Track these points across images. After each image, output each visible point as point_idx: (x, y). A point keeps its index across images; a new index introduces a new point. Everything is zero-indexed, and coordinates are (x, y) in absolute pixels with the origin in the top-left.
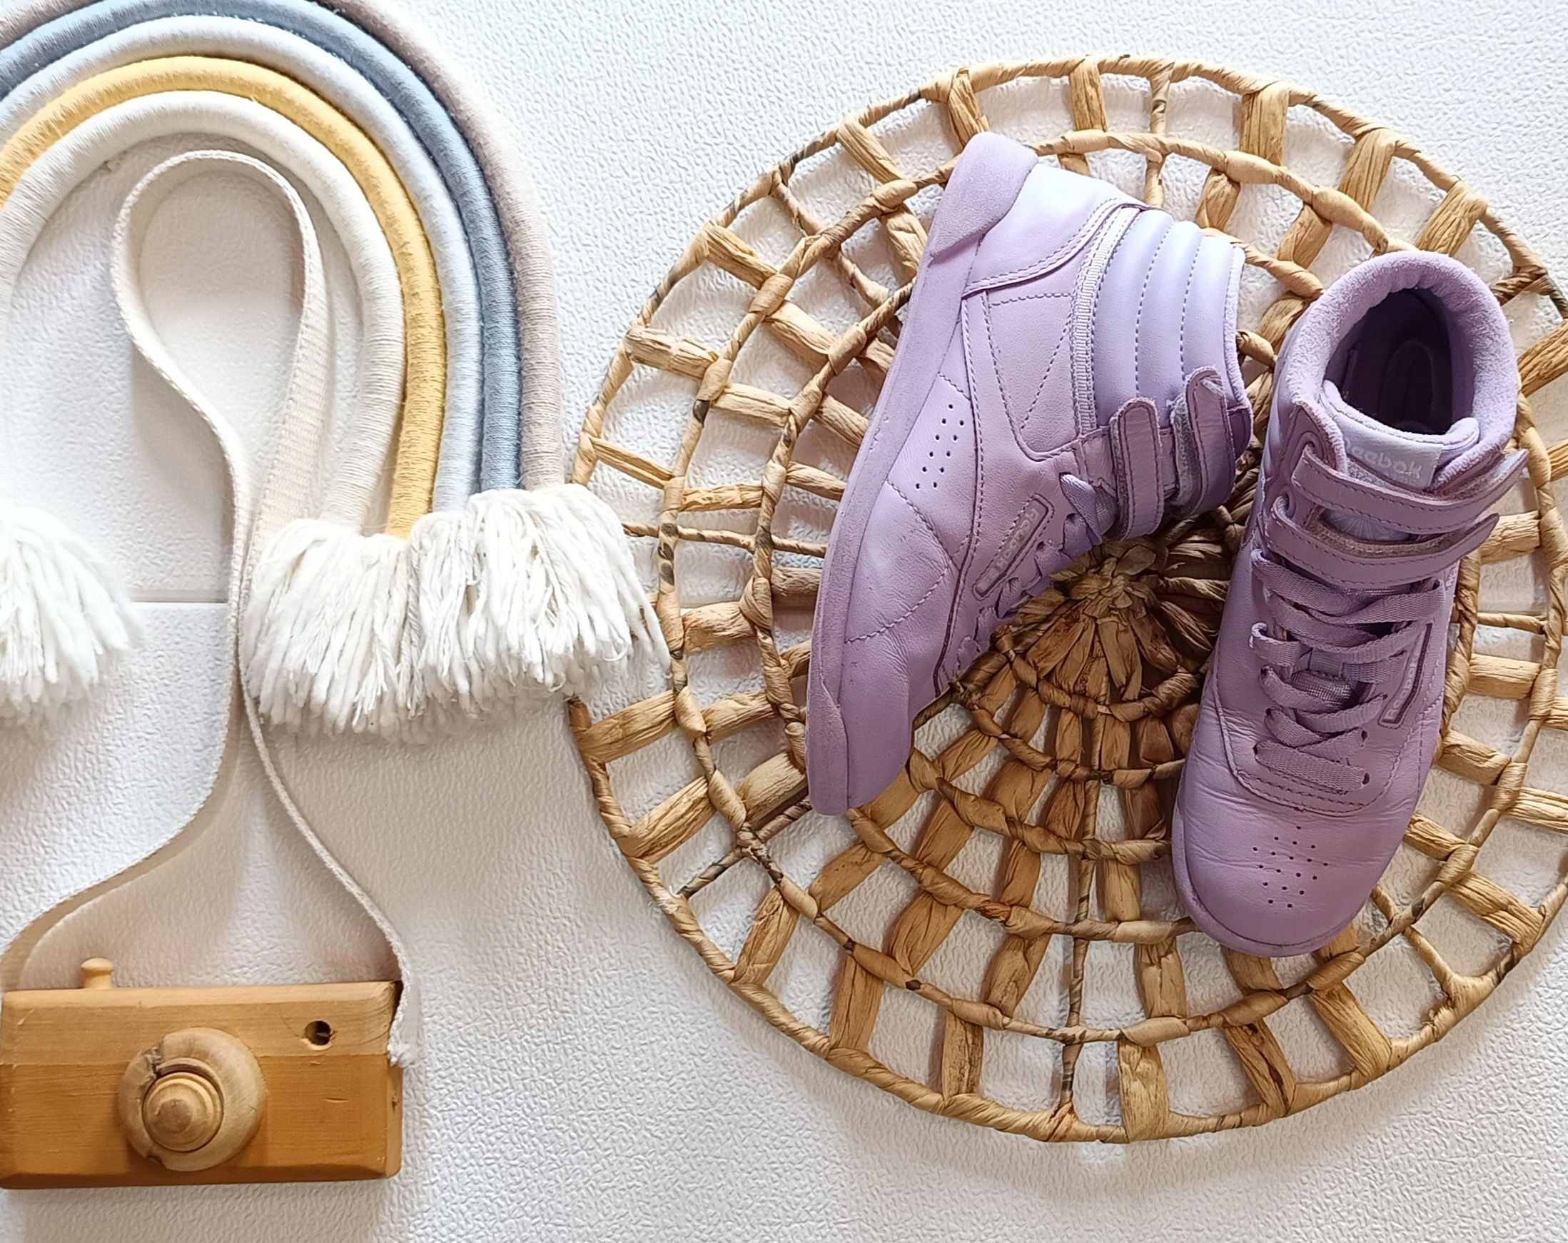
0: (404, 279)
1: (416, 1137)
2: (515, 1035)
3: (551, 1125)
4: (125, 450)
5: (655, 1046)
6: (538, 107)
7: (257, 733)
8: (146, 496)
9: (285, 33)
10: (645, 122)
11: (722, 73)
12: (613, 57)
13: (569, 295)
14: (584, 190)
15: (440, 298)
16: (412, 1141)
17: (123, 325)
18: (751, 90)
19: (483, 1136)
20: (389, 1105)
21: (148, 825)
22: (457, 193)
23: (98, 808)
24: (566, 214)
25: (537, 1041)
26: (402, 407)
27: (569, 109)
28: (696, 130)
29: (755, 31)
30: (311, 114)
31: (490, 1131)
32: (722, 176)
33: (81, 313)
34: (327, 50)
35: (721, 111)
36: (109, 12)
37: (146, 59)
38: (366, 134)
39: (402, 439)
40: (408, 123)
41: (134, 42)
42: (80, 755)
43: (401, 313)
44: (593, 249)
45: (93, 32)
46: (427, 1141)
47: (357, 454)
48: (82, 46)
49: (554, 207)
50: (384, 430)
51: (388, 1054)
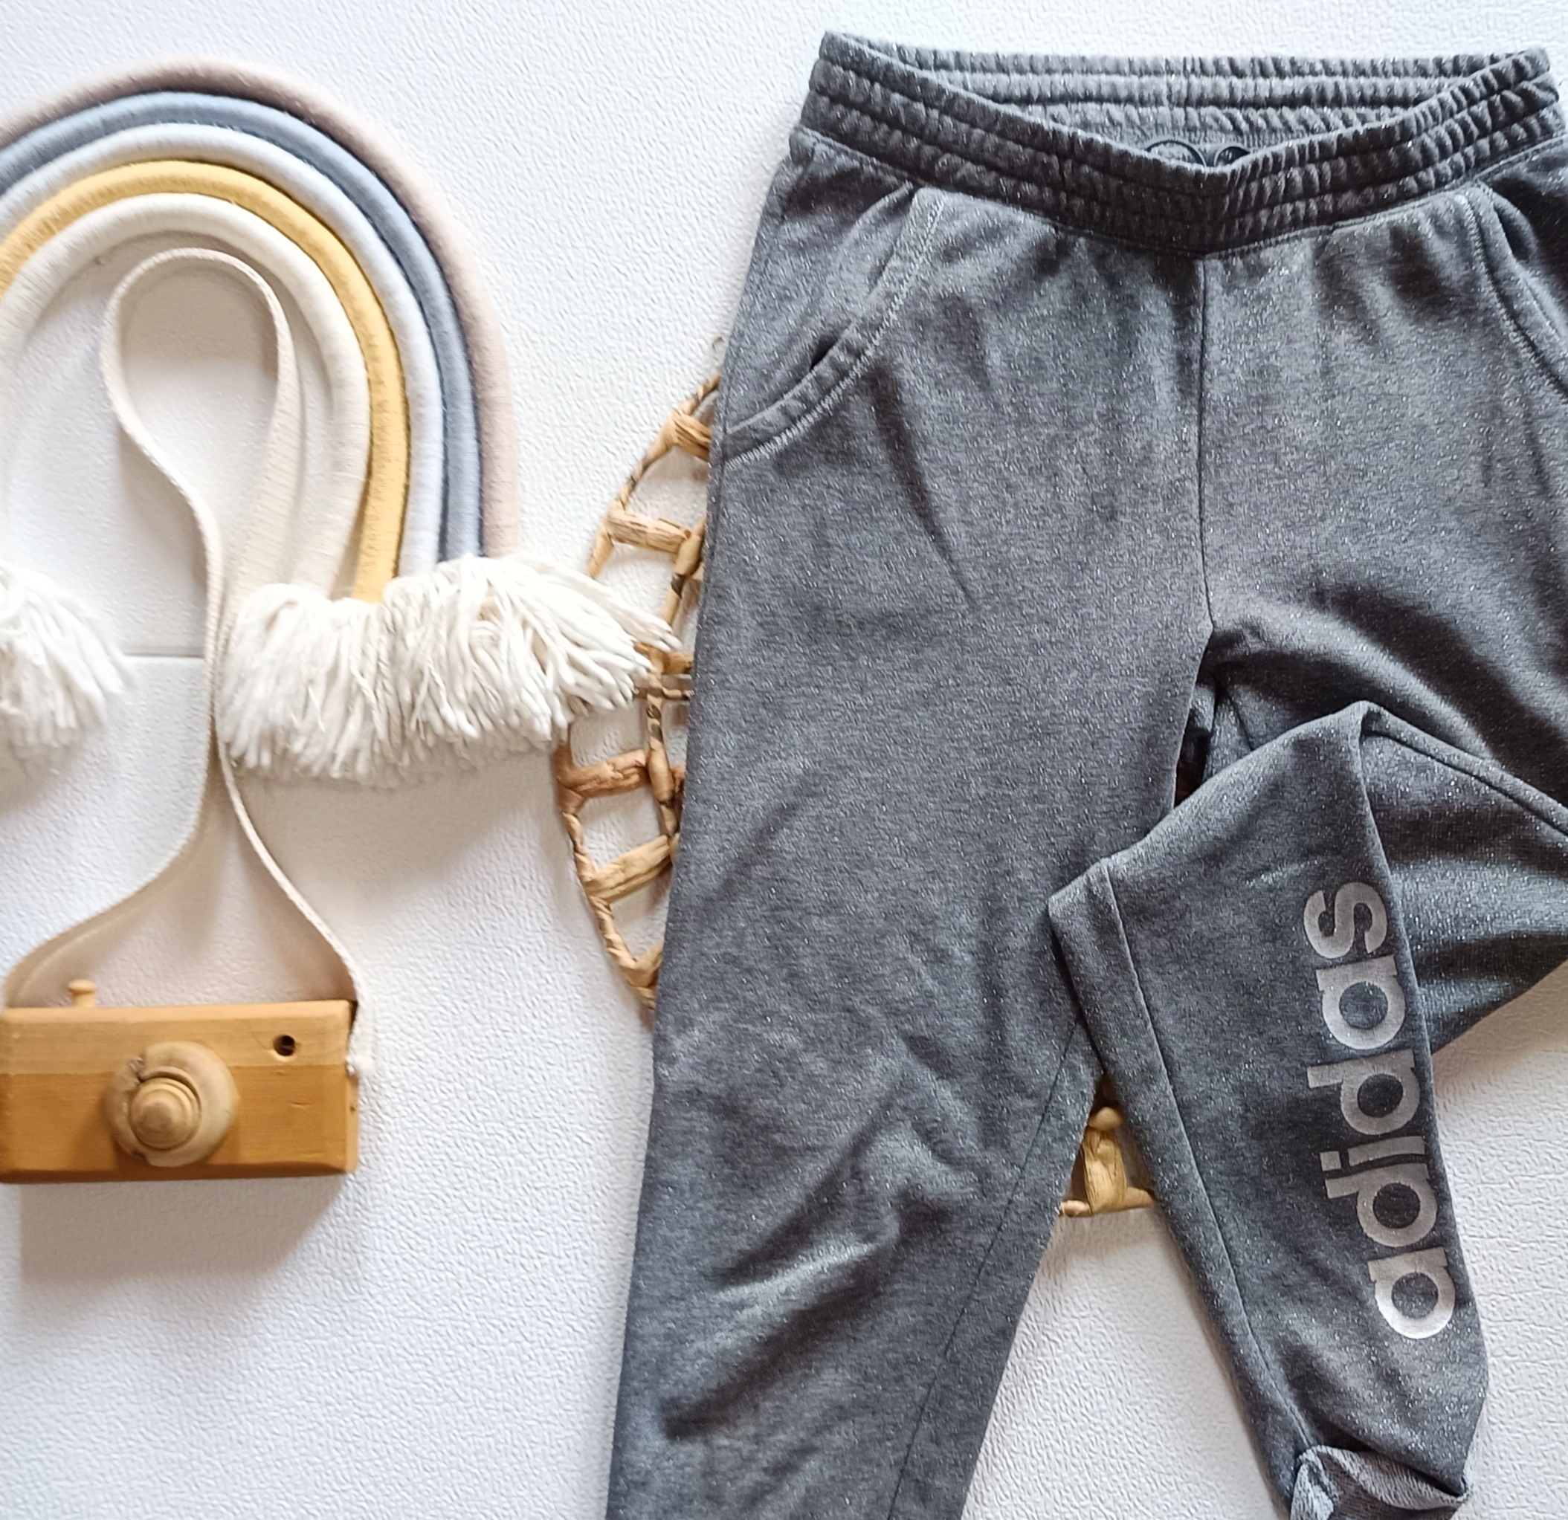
0: (370, 368)
1: (371, 1141)
3: (491, 1131)
4: (112, 518)
6: (492, 215)
7: (229, 777)
8: (131, 560)
9: (261, 141)
10: (588, 231)
11: (659, 188)
12: (560, 171)
15: (403, 385)
16: (367, 1143)
17: (109, 401)
20: (348, 1113)
22: (419, 291)
26: (367, 485)
30: (286, 216)
34: (299, 156)
36: (96, 120)
37: (134, 162)
38: (335, 235)
39: (368, 512)
40: (374, 225)
41: (122, 147)
42: (68, 794)
43: (367, 399)
44: (541, 346)
45: (83, 137)
47: (327, 527)
48: (73, 150)
49: (505, 307)
50: (351, 504)
51: (346, 1064)
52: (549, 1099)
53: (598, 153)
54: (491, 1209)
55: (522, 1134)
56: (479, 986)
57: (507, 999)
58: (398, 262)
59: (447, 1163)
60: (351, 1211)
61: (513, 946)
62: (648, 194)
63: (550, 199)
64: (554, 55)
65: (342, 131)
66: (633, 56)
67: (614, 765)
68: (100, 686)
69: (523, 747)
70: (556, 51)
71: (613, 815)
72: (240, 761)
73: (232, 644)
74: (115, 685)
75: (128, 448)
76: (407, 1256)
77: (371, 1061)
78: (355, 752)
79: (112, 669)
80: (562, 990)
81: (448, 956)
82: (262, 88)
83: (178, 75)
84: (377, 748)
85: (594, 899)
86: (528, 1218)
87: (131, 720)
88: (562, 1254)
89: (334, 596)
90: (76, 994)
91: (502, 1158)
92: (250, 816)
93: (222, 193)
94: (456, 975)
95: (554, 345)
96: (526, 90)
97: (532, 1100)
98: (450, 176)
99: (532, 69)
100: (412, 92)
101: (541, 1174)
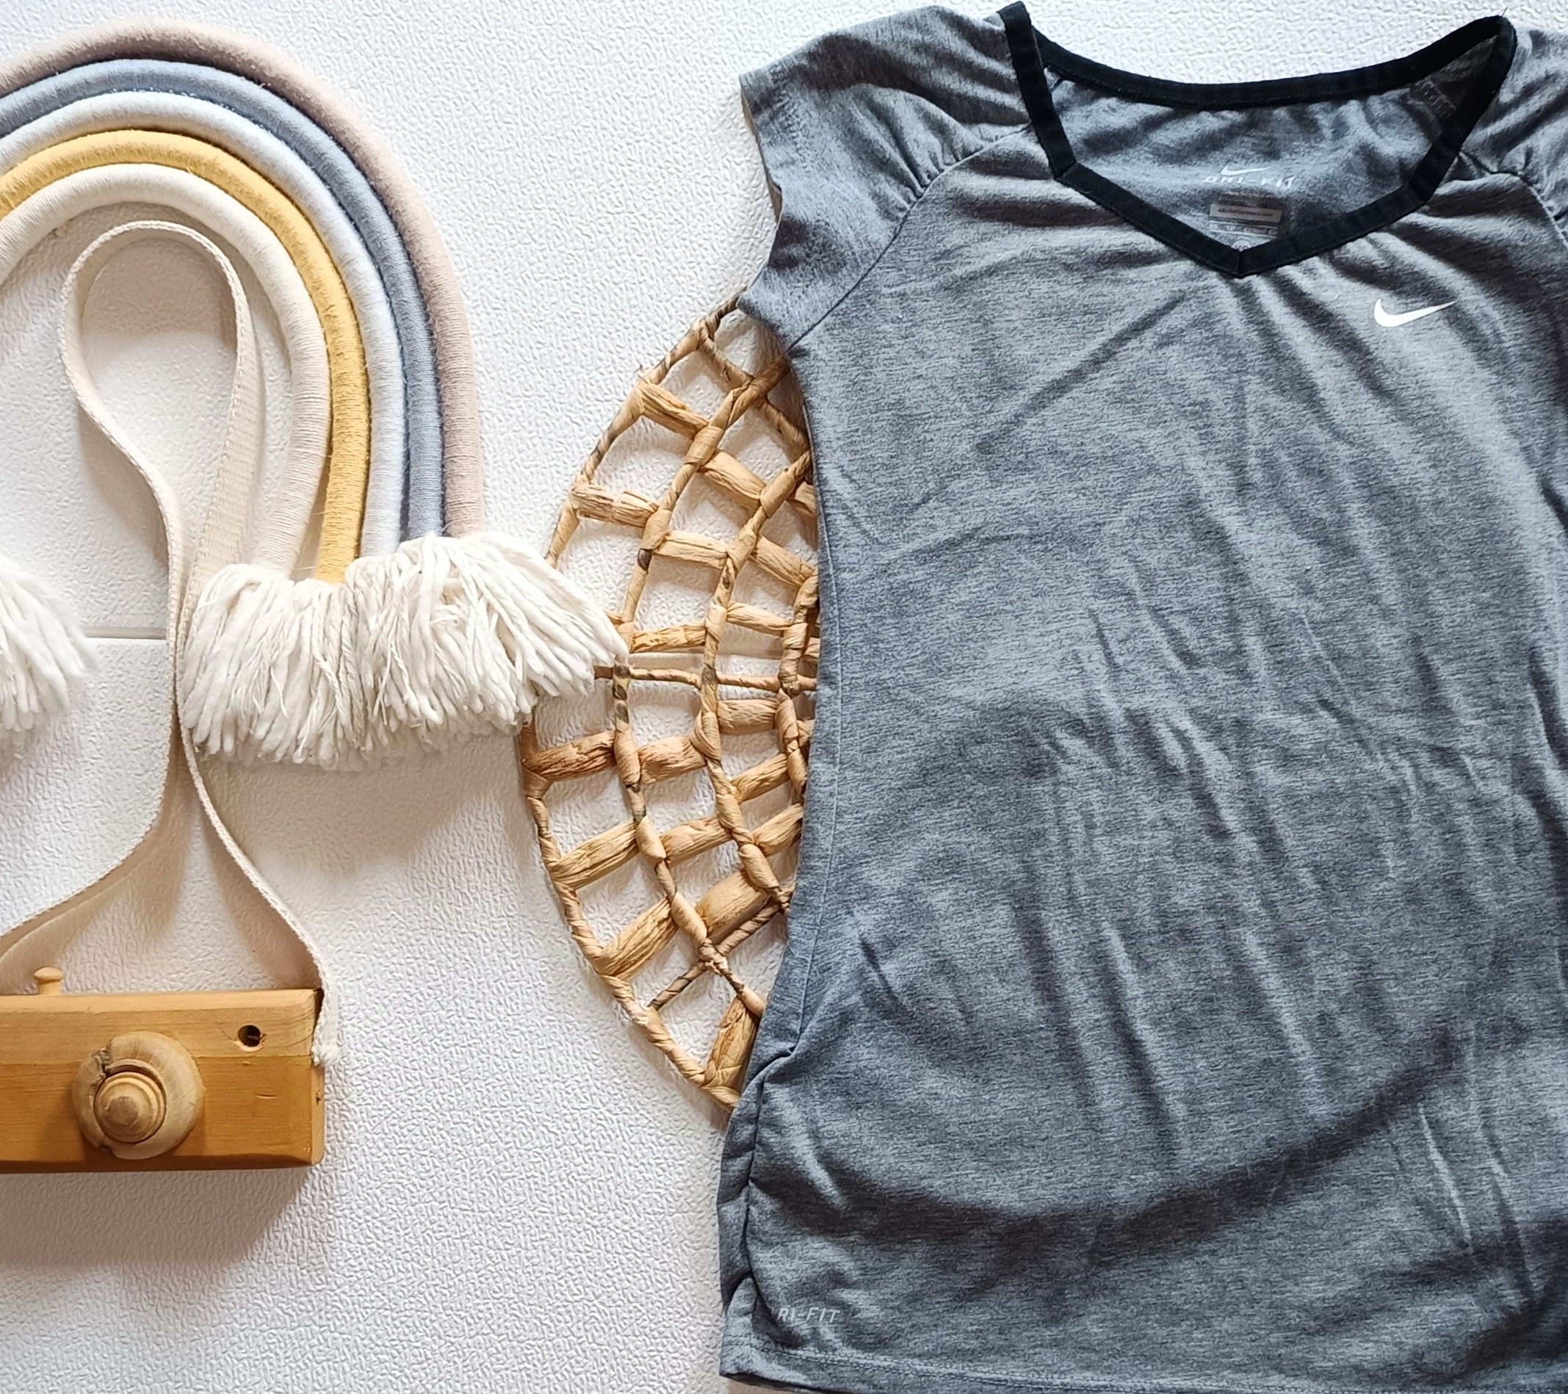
0: (329, 340)
1: (336, 1129)
2: (426, 1038)
3: (457, 1120)
4: (71, 497)
5: (552, 1051)
6: (452, 176)
7: (192, 763)
8: (91, 539)
9: (216, 106)
10: (550, 191)
11: (623, 144)
12: (522, 129)
13: (480, 356)
14: (493, 256)
15: (364, 357)
16: (332, 1132)
17: (69, 382)
18: (651, 161)
19: (397, 1128)
20: (314, 1100)
21: (94, 842)
22: (378, 258)
23: (48, 826)
24: (477, 279)
25: (446, 1044)
26: (328, 460)
27: (481, 178)
28: (599, 199)
29: (656, 104)
30: (243, 184)
31: (403, 1124)
32: (623, 243)
33: (31, 369)
34: (255, 122)
35: (623, 181)
36: (53, 89)
37: (91, 133)
38: (292, 202)
39: (329, 490)
40: (331, 190)
41: (79, 118)
42: (31, 778)
43: (327, 371)
44: (503, 312)
45: (39, 108)
46: (346, 1132)
47: (287, 504)
48: (30, 121)
49: (466, 272)
50: (313, 480)
51: (311, 1054)
52: (516, 1088)
53: (561, 110)
54: (458, 1199)
55: (488, 1123)
56: (444, 972)
57: (472, 985)
58: (357, 228)
59: (413, 1151)
60: (317, 1201)
61: (478, 932)
62: (612, 151)
63: (511, 159)
65: (298, 93)
67: (579, 747)
68: (61, 669)
69: (487, 731)
71: (578, 797)
72: (203, 746)
73: (194, 627)
74: (76, 668)
75: (87, 425)
76: (373, 1246)
77: (335, 1048)
78: (320, 736)
79: (73, 651)
80: (528, 977)
81: (413, 941)
82: (216, 50)
83: (133, 40)
84: (340, 734)
85: (560, 885)
86: (495, 1207)
87: (93, 704)
88: (529, 1245)
89: (296, 576)
90: (42, 982)
91: (468, 1147)
92: (213, 802)
93: (180, 162)
94: (420, 961)
95: (515, 311)
96: (485, 45)
97: (498, 1089)
98: (409, 137)
99: (492, 22)
100: (369, 50)
101: (507, 1164)
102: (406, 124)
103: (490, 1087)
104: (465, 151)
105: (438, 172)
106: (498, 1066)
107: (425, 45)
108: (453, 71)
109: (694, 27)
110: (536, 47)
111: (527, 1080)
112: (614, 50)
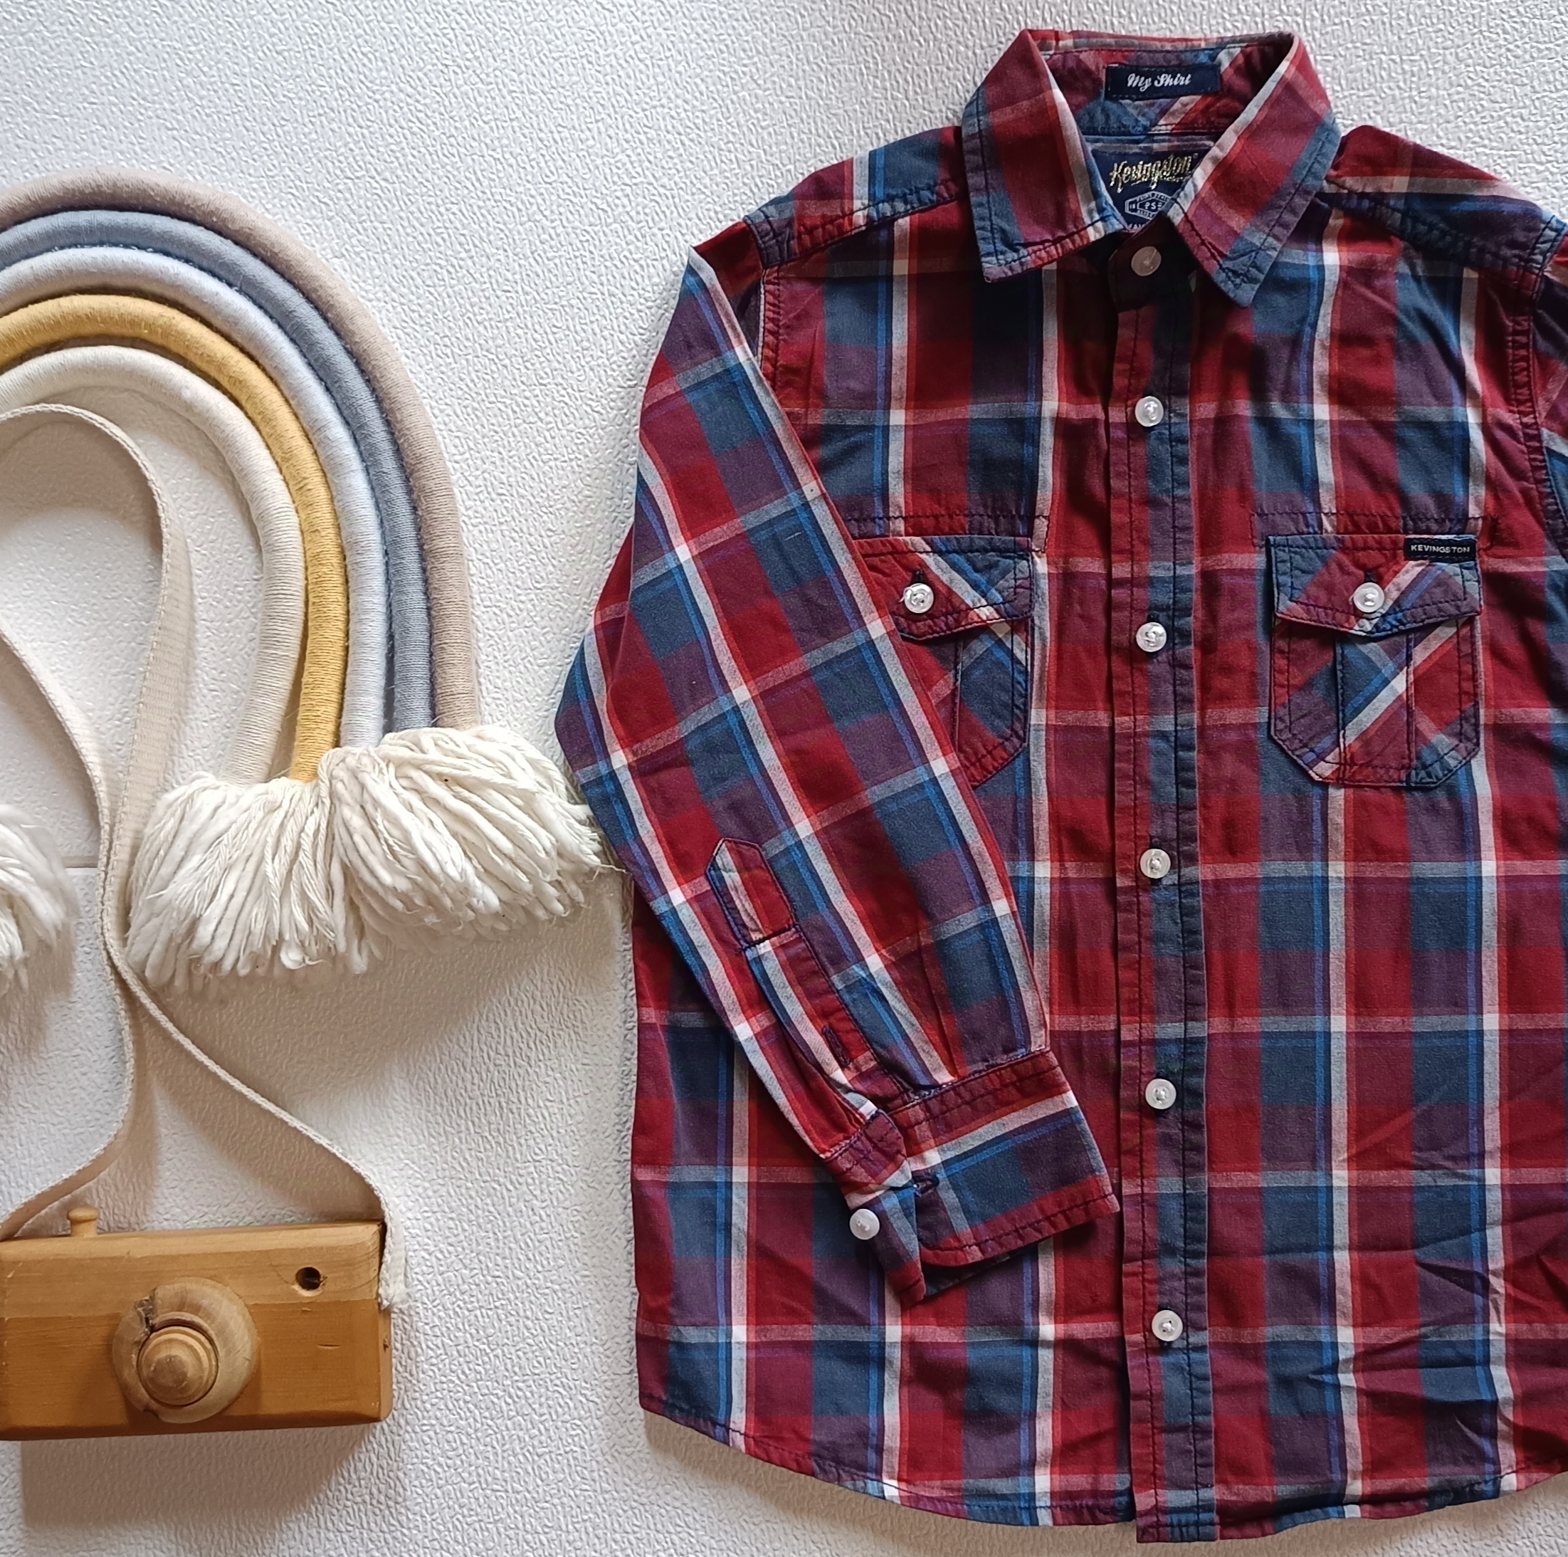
40: (302, 352)
41: (20, 282)
51: (380, 1298)
52: (550, 1354)
53: (564, 275)
54: (490, 1479)
55: (520, 1393)
56: (466, 1227)
57: (497, 1240)
58: (329, 392)
59: (438, 1428)
61: (502, 1180)
62: (621, 319)
63: (511, 329)
64: (511, 166)
65: (267, 247)
66: (599, 162)
70: (512, 161)
80: (558, 1228)
81: (430, 1193)
82: (175, 201)
83: (80, 192)
86: (531, 1488)
88: (570, 1527)
89: (269, 777)
90: (75, 1222)
91: (499, 1422)
94: (439, 1215)
95: (523, 497)
96: (479, 207)
97: (530, 1355)
98: (399, 309)
99: (486, 183)
100: (352, 216)
101: (543, 1438)
102: (395, 296)
103: (520, 1353)
104: (461, 323)
105: (432, 347)
106: (528, 1329)
107: (413, 209)
108: (445, 236)
109: (707, 181)
110: (535, 208)
111: (561, 1344)
112: (620, 209)
